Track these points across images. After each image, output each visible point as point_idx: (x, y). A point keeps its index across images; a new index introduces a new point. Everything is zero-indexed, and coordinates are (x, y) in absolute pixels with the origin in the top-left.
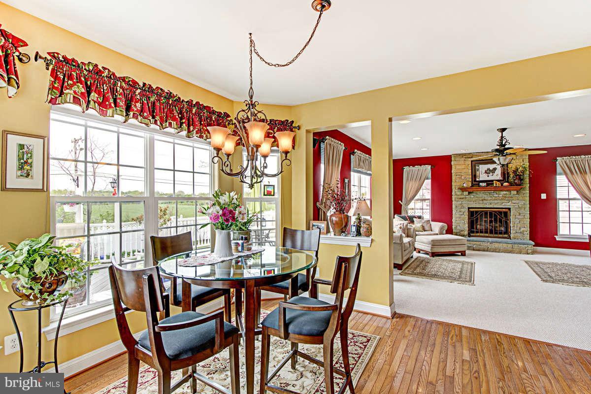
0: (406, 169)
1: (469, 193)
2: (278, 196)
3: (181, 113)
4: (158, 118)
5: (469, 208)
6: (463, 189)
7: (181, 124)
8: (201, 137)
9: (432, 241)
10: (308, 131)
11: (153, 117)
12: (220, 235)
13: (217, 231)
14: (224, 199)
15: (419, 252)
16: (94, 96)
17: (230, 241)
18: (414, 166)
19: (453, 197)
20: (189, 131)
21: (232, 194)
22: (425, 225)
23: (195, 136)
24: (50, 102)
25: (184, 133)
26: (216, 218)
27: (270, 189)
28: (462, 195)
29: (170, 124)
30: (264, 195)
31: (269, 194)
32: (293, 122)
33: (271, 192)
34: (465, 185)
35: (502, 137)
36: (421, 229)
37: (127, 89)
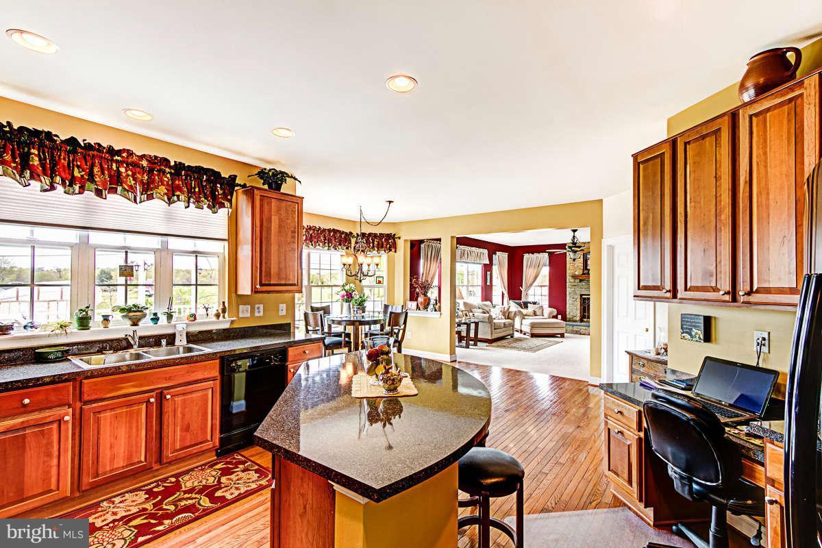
0: (526, 256)
1: (581, 281)
2: (385, 283)
3: (325, 237)
4: (313, 243)
5: (581, 295)
6: (574, 277)
7: (325, 243)
8: (336, 249)
9: (532, 323)
10: (405, 241)
11: (311, 242)
12: (346, 305)
13: (344, 303)
14: (347, 288)
15: (525, 334)
17: (350, 309)
18: (533, 254)
19: (568, 284)
20: (329, 247)
21: (351, 285)
22: (537, 310)
23: (333, 249)
25: (326, 248)
26: (343, 296)
27: (381, 279)
28: (575, 282)
29: (319, 245)
30: (376, 283)
31: (380, 282)
32: (395, 235)
34: (577, 273)
35: (574, 237)
36: (532, 314)
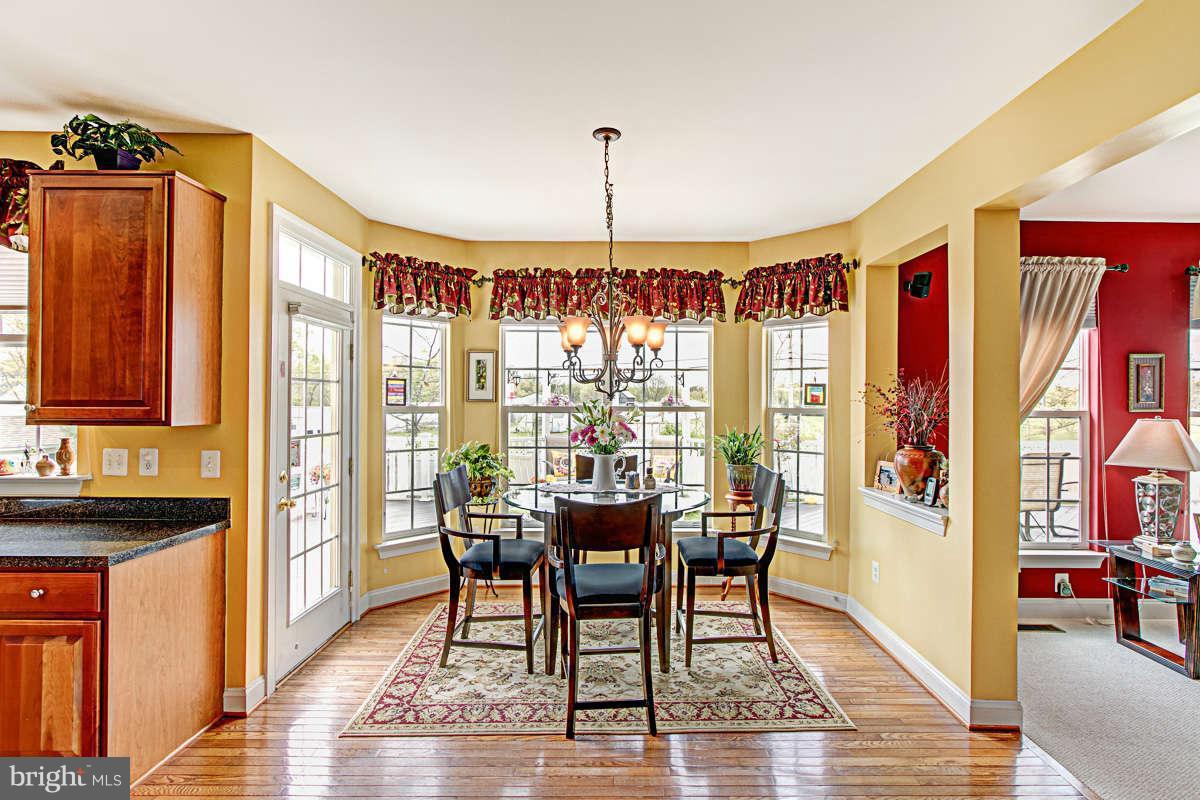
16: (528, 301)
24: (493, 318)
27: (819, 393)
30: (806, 403)
31: (815, 401)
33: (818, 397)
37: (561, 283)
